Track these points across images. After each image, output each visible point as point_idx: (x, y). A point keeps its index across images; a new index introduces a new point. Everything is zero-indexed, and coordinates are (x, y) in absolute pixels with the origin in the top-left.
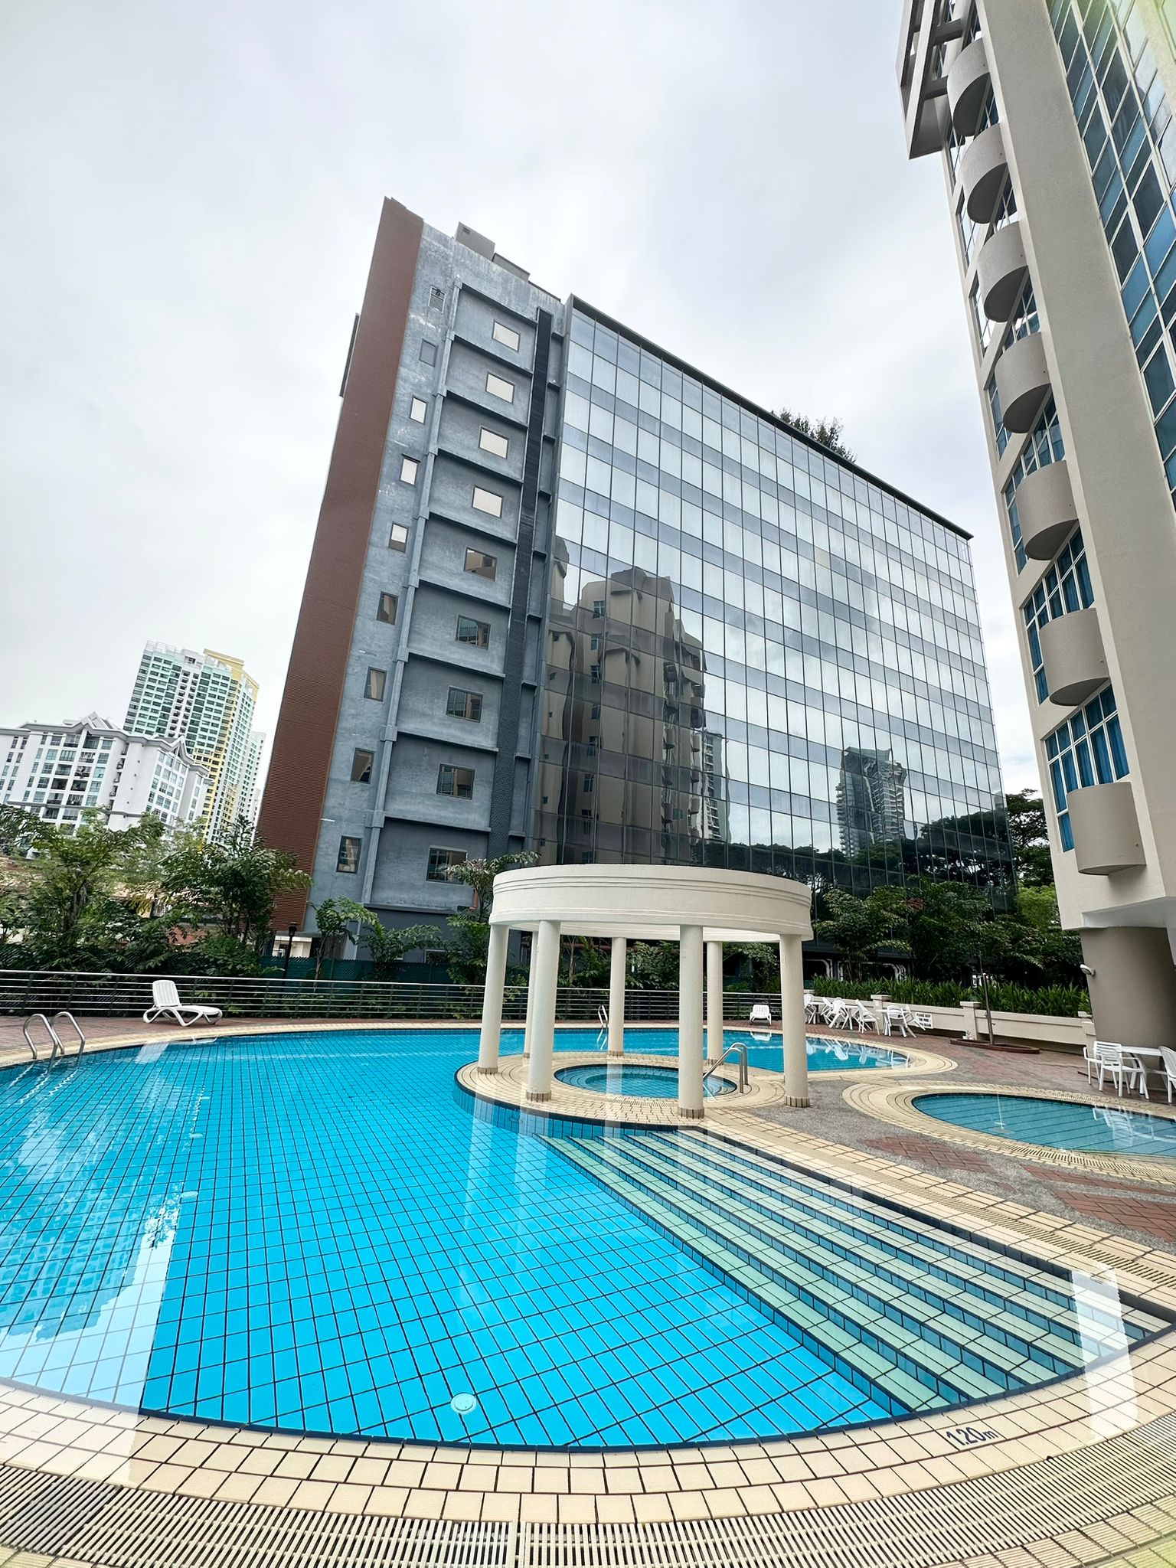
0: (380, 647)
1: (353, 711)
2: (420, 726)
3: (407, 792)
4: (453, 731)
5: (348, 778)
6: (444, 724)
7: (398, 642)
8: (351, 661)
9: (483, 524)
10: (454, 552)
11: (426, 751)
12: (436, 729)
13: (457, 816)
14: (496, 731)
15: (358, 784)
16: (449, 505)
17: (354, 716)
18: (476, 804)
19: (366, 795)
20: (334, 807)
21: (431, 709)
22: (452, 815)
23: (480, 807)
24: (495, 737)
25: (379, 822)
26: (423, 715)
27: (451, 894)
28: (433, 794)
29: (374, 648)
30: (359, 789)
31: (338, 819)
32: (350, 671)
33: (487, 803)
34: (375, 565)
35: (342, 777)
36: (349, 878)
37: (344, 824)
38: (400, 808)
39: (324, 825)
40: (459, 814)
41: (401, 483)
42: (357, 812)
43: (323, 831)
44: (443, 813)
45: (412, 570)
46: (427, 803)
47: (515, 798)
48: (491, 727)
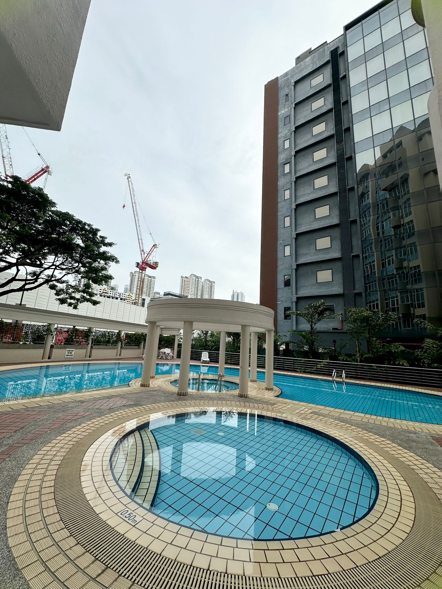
0: (287, 237)
1: (281, 263)
2: (306, 259)
3: (304, 286)
4: (320, 256)
5: (283, 286)
6: (315, 254)
7: (292, 231)
8: (278, 246)
9: (319, 165)
10: (308, 185)
11: (310, 268)
12: (312, 258)
13: (327, 290)
14: (340, 248)
15: (287, 288)
16: (303, 169)
17: (282, 265)
18: (335, 283)
19: (290, 291)
20: (280, 298)
21: (309, 251)
22: (325, 290)
23: (337, 284)
24: (340, 251)
25: (295, 300)
26: (306, 254)
27: (330, 323)
28: (315, 284)
29: (285, 238)
30: (288, 289)
31: (282, 301)
32: (278, 250)
33: (341, 281)
34: (280, 209)
35: (281, 287)
36: (288, 322)
37: (284, 303)
38: (303, 292)
39: (278, 305)
40: (328, 289)
41: (285, 175)
42: (288, 297)
43: (278, 306)
44: (321, 290)
45: (292, 202)
46: (314, 288)
47: (356, 275)
48: (337, 248)
